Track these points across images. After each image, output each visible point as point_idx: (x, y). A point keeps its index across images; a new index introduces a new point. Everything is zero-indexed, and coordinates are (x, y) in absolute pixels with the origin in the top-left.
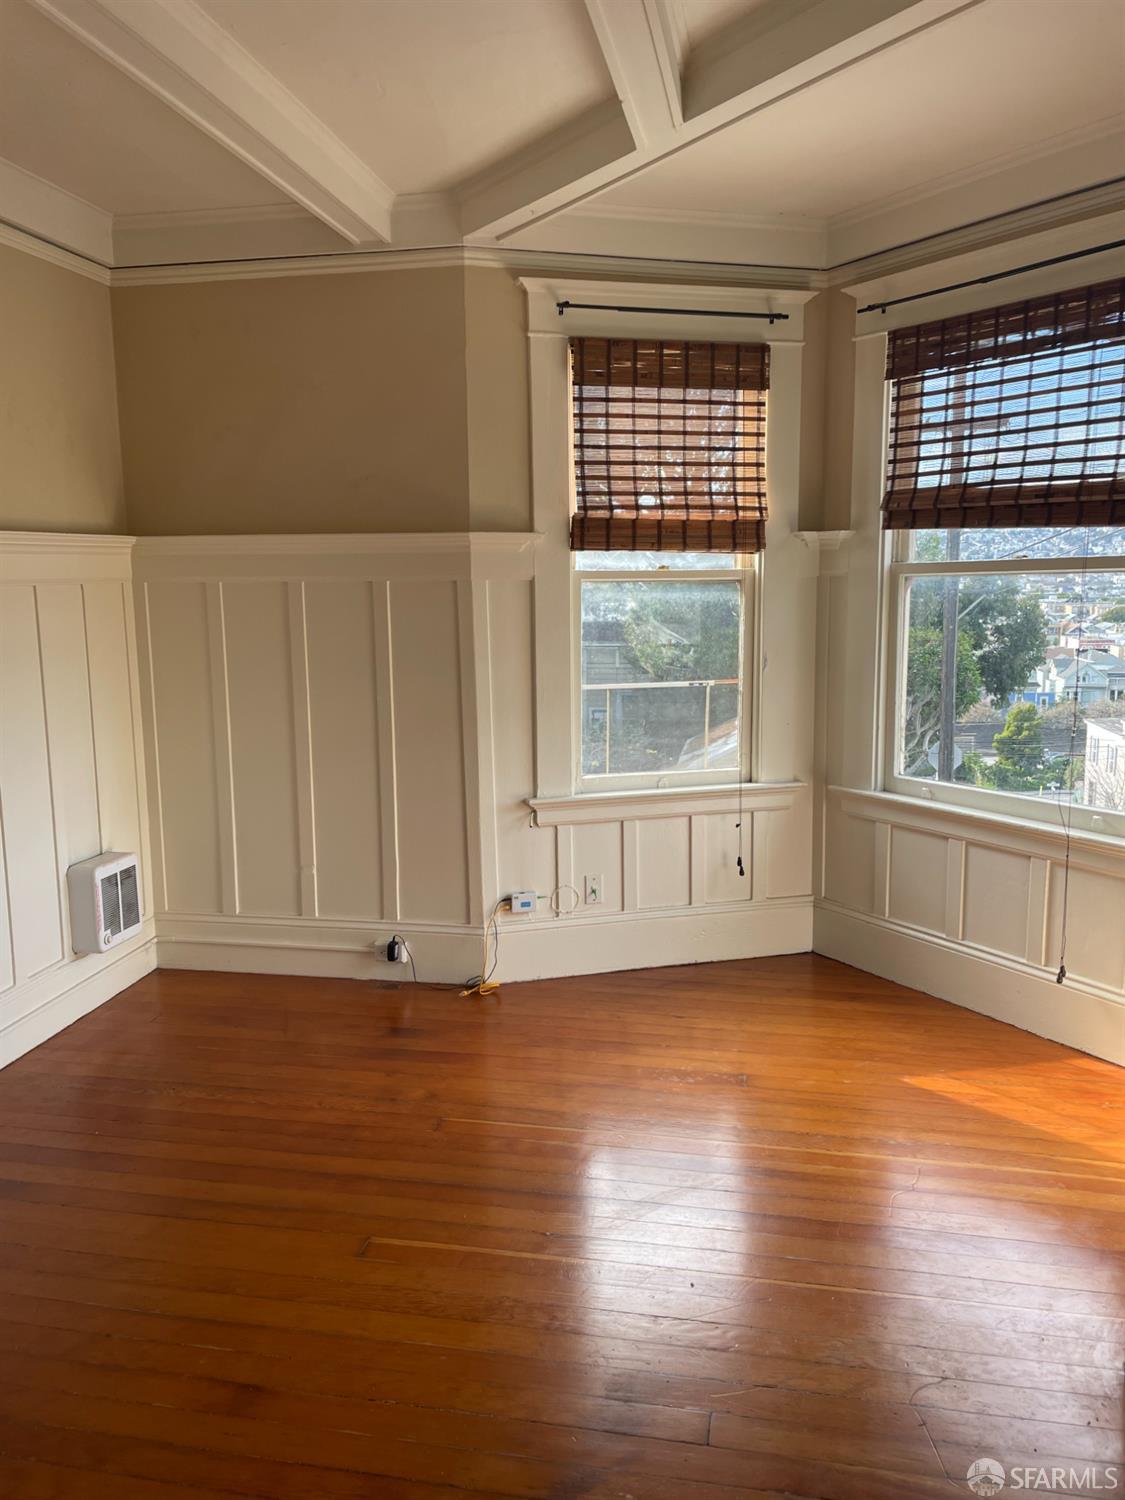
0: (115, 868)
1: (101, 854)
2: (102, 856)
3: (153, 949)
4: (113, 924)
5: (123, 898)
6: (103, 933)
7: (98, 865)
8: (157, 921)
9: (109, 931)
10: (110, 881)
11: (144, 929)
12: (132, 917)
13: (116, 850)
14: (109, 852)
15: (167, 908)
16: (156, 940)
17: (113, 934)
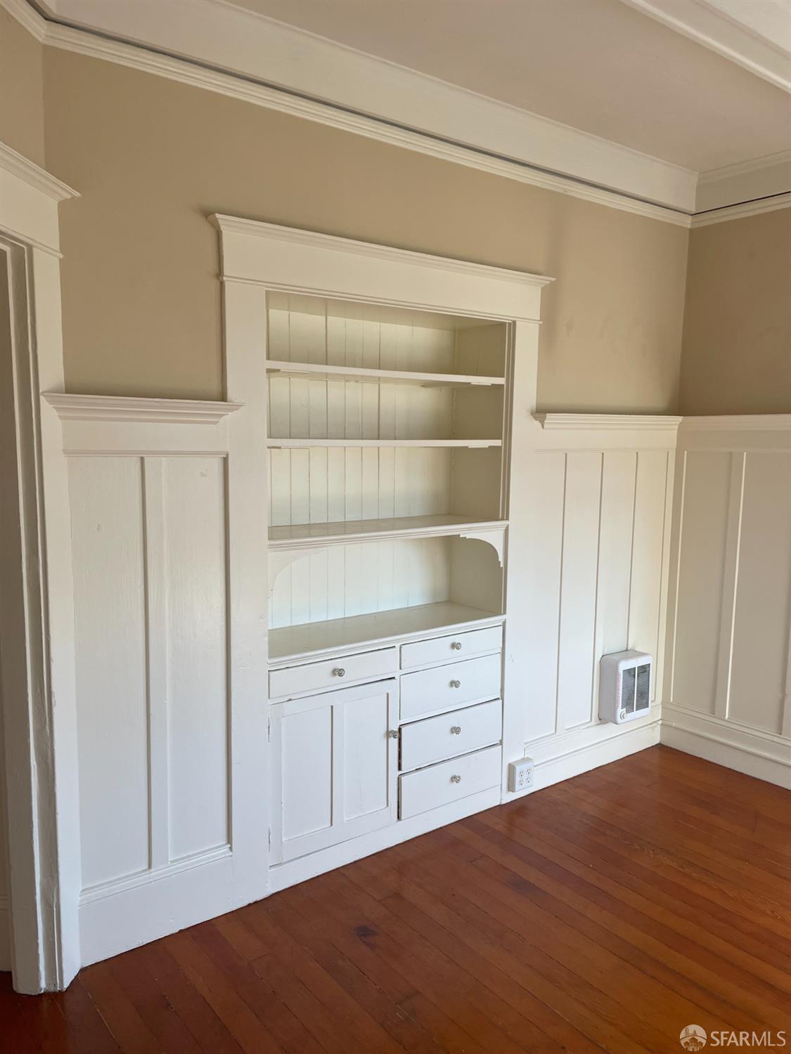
0: (635, 663)
1: (627, 650)
2: (627, 652)
3: (658, 729)
4: (628, 705)
5: (637, 687)
6: (620, 710)
7: (623, 659)
8: (663, 707)
9: (625, 709)
10: (630, 672)
11: (653, 712)
12: (643, 702)
13: (639, 649)
14: (633, 650)
15: (672, 700)
16: (660, 722)
17: (627, 712)
